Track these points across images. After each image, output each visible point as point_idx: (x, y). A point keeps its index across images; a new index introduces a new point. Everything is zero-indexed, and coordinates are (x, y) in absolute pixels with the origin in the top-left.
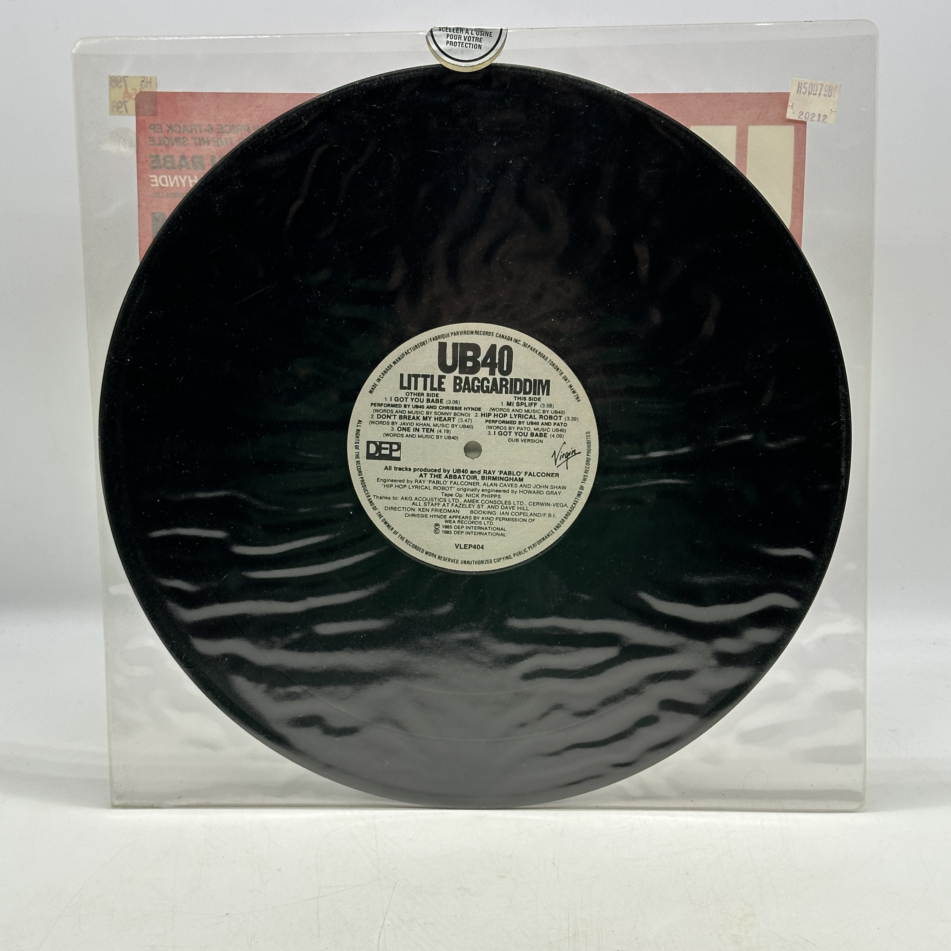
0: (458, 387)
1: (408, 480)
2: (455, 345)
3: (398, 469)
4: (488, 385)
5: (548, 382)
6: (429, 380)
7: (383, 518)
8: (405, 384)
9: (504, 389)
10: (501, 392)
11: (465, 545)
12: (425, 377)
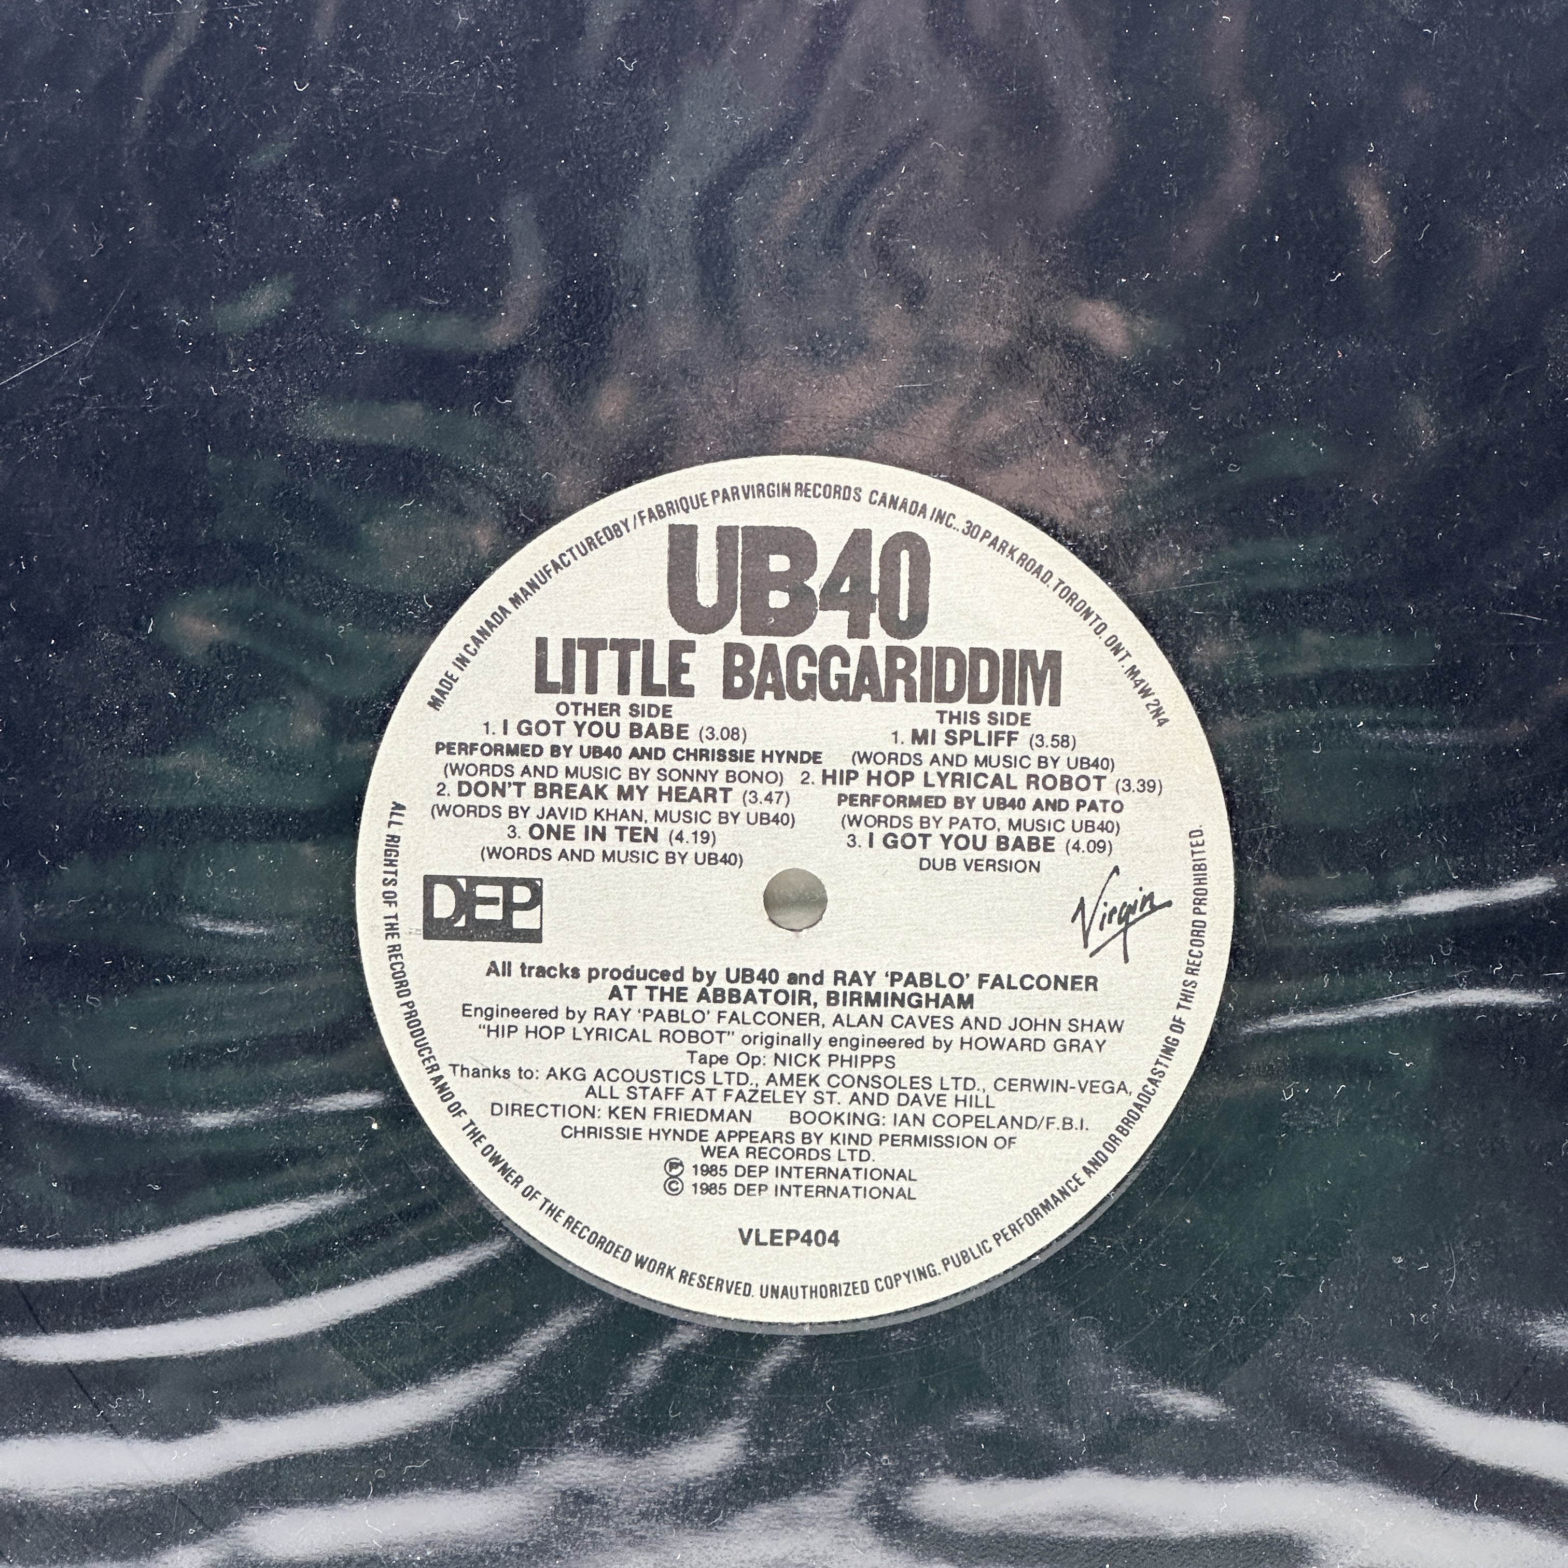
0: (738, 682)
1: (568, 1011)
2: (725, 535)
3: (534, 972)
4: (844, 671)
5: (1053, 658)
6: (636, 658)
7: (485, 1143)
8: (555, 674)
9: (900, 684)
10: (891, 697)
11: (773, 1231)
12: (624, 647)
